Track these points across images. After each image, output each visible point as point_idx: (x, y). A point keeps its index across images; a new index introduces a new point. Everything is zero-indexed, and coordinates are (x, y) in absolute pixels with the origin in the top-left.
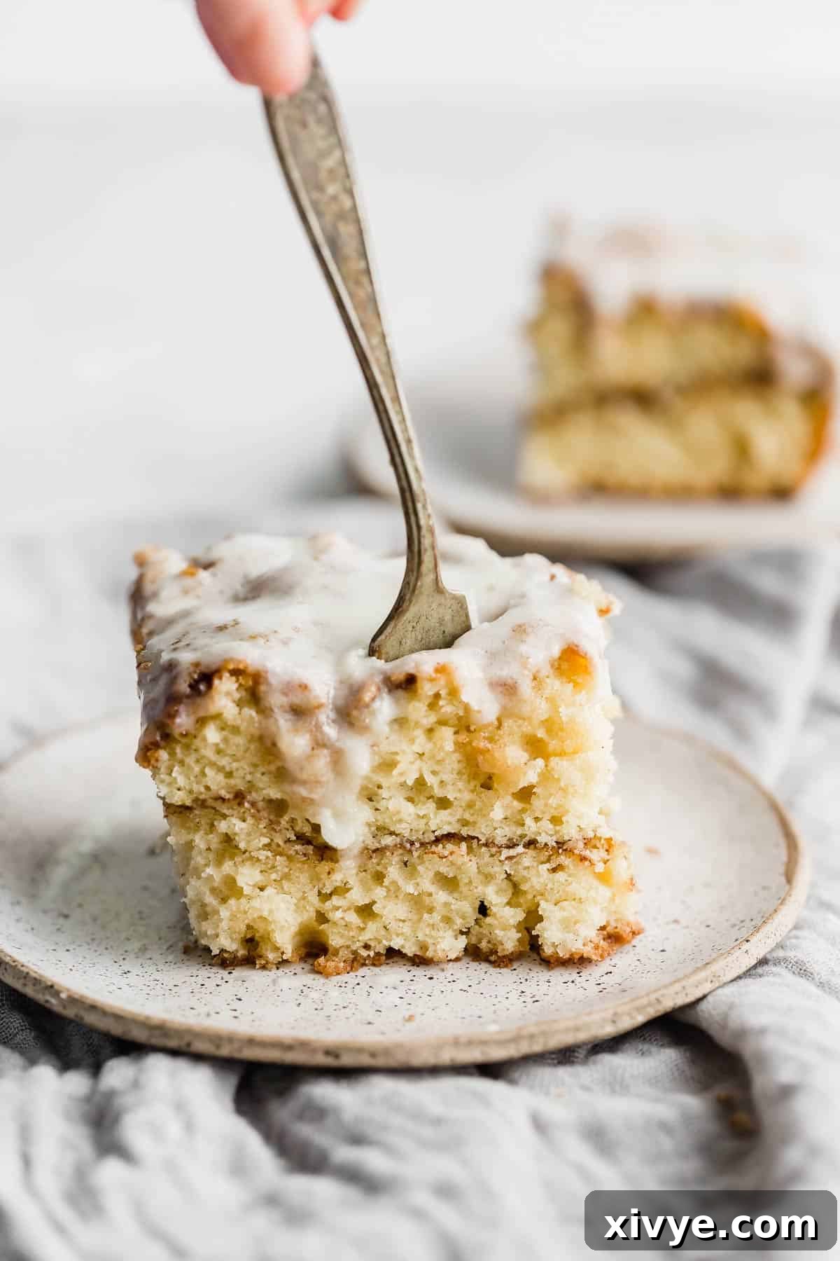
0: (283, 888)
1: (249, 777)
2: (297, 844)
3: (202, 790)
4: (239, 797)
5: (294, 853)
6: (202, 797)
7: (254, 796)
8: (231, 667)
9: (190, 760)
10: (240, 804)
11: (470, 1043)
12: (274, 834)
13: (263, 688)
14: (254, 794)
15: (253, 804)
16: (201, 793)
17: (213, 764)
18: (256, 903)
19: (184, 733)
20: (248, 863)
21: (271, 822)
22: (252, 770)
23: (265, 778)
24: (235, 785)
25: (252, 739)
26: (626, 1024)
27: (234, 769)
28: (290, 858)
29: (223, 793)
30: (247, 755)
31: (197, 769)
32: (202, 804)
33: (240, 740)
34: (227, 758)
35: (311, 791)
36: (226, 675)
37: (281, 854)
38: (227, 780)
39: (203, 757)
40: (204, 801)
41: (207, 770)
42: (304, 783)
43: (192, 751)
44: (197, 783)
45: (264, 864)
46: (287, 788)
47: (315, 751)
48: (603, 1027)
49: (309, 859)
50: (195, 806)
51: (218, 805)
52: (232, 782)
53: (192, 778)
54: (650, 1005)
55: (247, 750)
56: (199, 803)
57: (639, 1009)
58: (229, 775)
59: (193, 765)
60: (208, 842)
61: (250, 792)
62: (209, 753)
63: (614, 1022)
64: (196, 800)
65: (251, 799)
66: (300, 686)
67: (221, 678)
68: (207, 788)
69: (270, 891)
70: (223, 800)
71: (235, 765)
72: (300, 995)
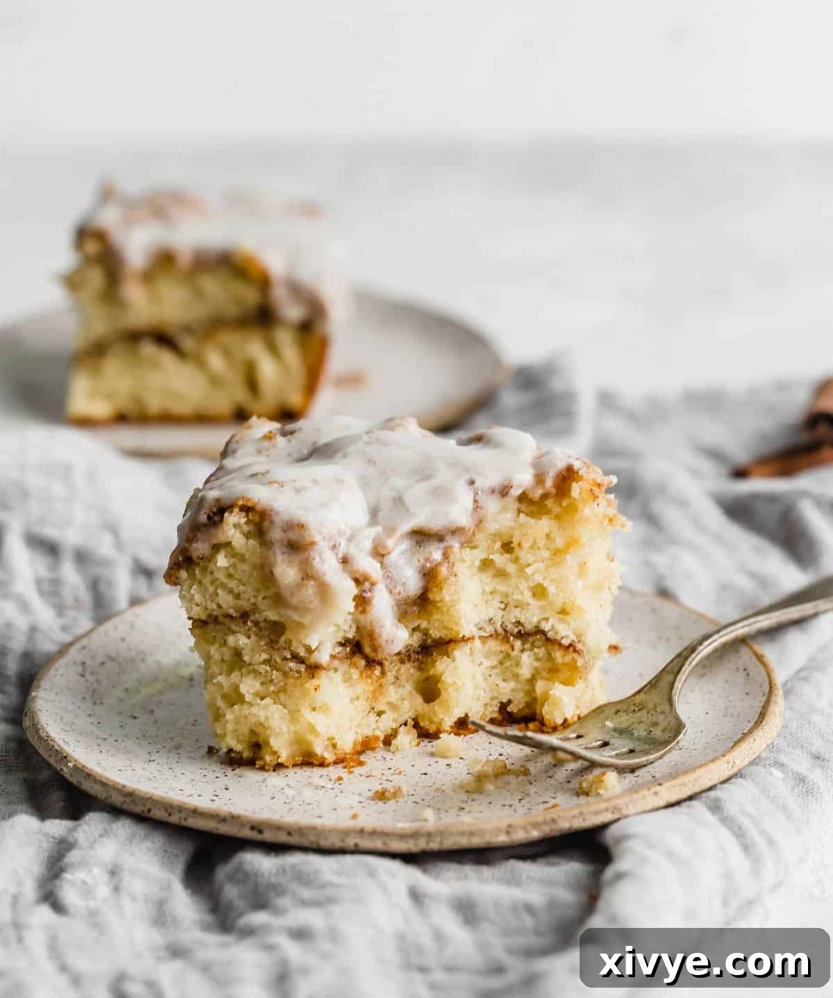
0: (279, 700)
1: (253, 600)
2: (291, 662)
3: (215, 607)
4: (244, 616)
5: (288, 670)
6: (215, 613)
7: (257, 617)
8: (240, 503)
9: (206, 581)
10: (245, 622)
11: (374, 833)
12: (273, 652)
13: (266, 524)
14: (257, 615)
15: (256, 624)
16: (214, 610)
17: (223, 586)
18: (254, 710)
19: (201, 556)
20: (252, 675)
21: (272, 641)
22: (255, 594)
23: (265, 602)
24: (242, 606)
25: (254, 567)
26: (520, 836)
27: (241, 592)
28: (285, 674)
29: (231, 611)
30: (252, 580)
31: (211, 589)
32: (215, 620)
33: (245, 567)
34: (236, 581)
35: (301, 616)
36: (236, 510)
37: (277, 670)
38: (236, 601)
39: (217, 579)
40: (216, 618)
41: (219, 591)
42: (296, 608)
43: (208, 574)
44: (212, 601)
45: (265, 676)
46: (283, 611)
47: (305, 582)
48: (497, 835)
49: (301, 676)
50: (209, 621)
51: (227, 621)
52: (240, 603)
53: (207, 596)
54: (545, 822)
55: (250, 576)
56: (213, 618)
57: (535, 825)
58: (237, 596)
59: (208, 585)
60: (222, 655)
61: (254, 613)
62: (221, 576)
63: (508, 833)
64: (210, 616)
65: (254, 619)
66: (298, 525)
67: (231, 512)
68: (219, 606)
69: (267, 701)
70: (231, 617)
71: (241, 588)
72: (279, 791)
